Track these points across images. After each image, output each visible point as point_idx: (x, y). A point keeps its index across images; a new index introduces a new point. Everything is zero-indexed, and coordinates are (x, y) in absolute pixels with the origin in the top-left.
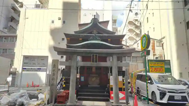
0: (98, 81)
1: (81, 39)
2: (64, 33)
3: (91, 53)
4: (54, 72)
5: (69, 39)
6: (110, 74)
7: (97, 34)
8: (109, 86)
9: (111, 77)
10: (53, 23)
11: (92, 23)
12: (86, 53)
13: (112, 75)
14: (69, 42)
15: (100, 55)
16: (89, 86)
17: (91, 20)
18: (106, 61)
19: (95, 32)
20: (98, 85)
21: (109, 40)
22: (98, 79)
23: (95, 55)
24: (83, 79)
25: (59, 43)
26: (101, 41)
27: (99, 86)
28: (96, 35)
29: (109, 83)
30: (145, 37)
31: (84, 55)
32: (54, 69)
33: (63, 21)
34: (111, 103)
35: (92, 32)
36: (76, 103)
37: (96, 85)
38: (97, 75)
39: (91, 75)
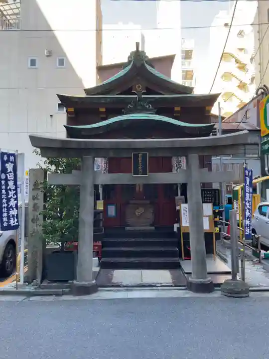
0: (150, 215)
1: (103, 110)
2: (58, 95)
4: (36, 201)
5: (71, 110)
6: (181, 199)
7: (144, 94)
8: (179, 229)
9: (184, 206)
11: (131, 66)
12: (117, 149)
13: (186, 202)
14: (73, 119)
16: (128, 228)
17: (129, 58)
18: (170, 170)
19: (139, 87)
20: (152, 225)
21: (177, 109)
22: (151, 210)
23: (141, 154)
24: (112, 211)
25: (51, 116)
27: (153, 228)
28: (143, 96)
29: (179, 221)
31: (111, 154)
32: (35, 193)
33: (59, 60)
34: (186, 275)
35: (131, 89)
36: (96, 280)
37: (146, 225)
38: (148, 202)
39: (132, 202)
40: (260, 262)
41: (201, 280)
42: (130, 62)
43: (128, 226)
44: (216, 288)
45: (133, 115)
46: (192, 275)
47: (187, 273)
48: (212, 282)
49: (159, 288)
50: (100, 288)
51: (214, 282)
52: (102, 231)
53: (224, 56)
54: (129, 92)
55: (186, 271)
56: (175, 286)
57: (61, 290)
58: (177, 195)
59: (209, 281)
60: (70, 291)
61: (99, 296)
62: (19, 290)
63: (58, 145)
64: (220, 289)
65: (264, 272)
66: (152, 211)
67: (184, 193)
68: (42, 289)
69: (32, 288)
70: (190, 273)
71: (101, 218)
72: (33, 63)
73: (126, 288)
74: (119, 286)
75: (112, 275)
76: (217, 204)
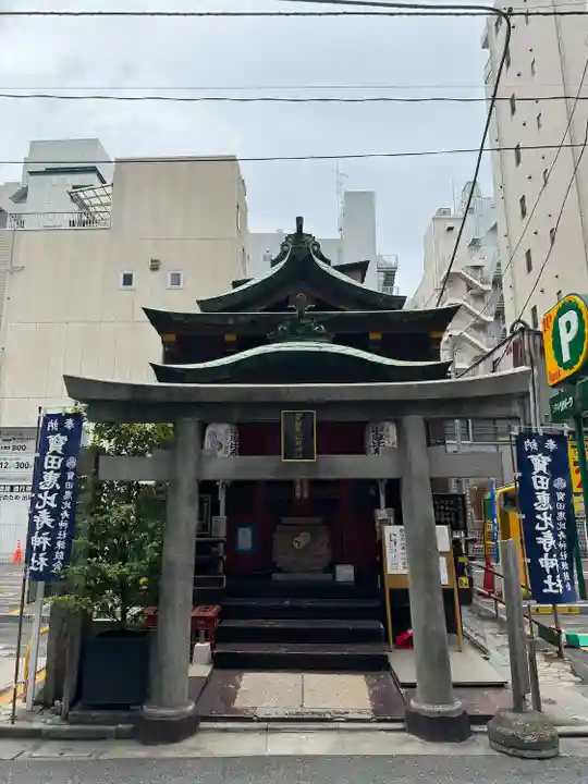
1: (231, 338)
2: (147, 311)
3: (277, 404)
5: (172, 338)
7: (311, 309)
9: (390, 530)
10: (130, 284)
11: (285, 260)
14: (173, 354)
15: (330, 417)
16: (277, 576)
17: (283, 245)
19: (302, 298)
20: (326, 570)
21: (375, 336)
22: (325, 538)
23: (299, 413)
24: (245, 539)
26: (336, 341)
27: (330, 577)
28: (308, 313)
30: (575, 307)
33: (173, 275)
34: (403, 691)
35: (287, 301)
36: (196, 703)
37: (315, 571)
38: (318, 520)
39: (285, 520)
40: (560, 656)
41: (440, 708)
42: (284, 254)
43: (279, 571)
44: (476, 728)
45: (290, 344)
46: (418, 689)
47: (405, 685)
48: (465, 713)
49: (342, 725)
50: (203, 725)
51: (470, 713)
52: (222, 583)
53: (450, 278)
54: (282, 306)
55: (402, 680)
56: (379, 721)
57: (113, 728)
58: (379, 507)
59: (459, 710)
60: (133, 729)
61: (197, 749)
62: (19, 725)
63: (124, 396)
64: (486, 730)
65: (576, 682)
66: (327, 540)
67: (394, 502)
68: (71, 724)
69: (49, 721)
70: (413, 686)
71: (221, 555)
72: (128, 280)
73: (264, 725)
74: (249, 720)
75: (238, 687)
76: (462, 526)
